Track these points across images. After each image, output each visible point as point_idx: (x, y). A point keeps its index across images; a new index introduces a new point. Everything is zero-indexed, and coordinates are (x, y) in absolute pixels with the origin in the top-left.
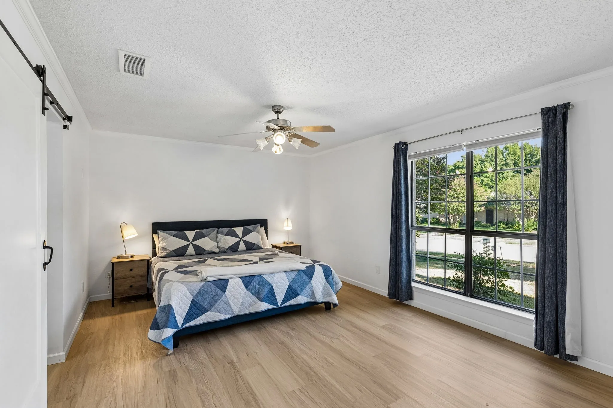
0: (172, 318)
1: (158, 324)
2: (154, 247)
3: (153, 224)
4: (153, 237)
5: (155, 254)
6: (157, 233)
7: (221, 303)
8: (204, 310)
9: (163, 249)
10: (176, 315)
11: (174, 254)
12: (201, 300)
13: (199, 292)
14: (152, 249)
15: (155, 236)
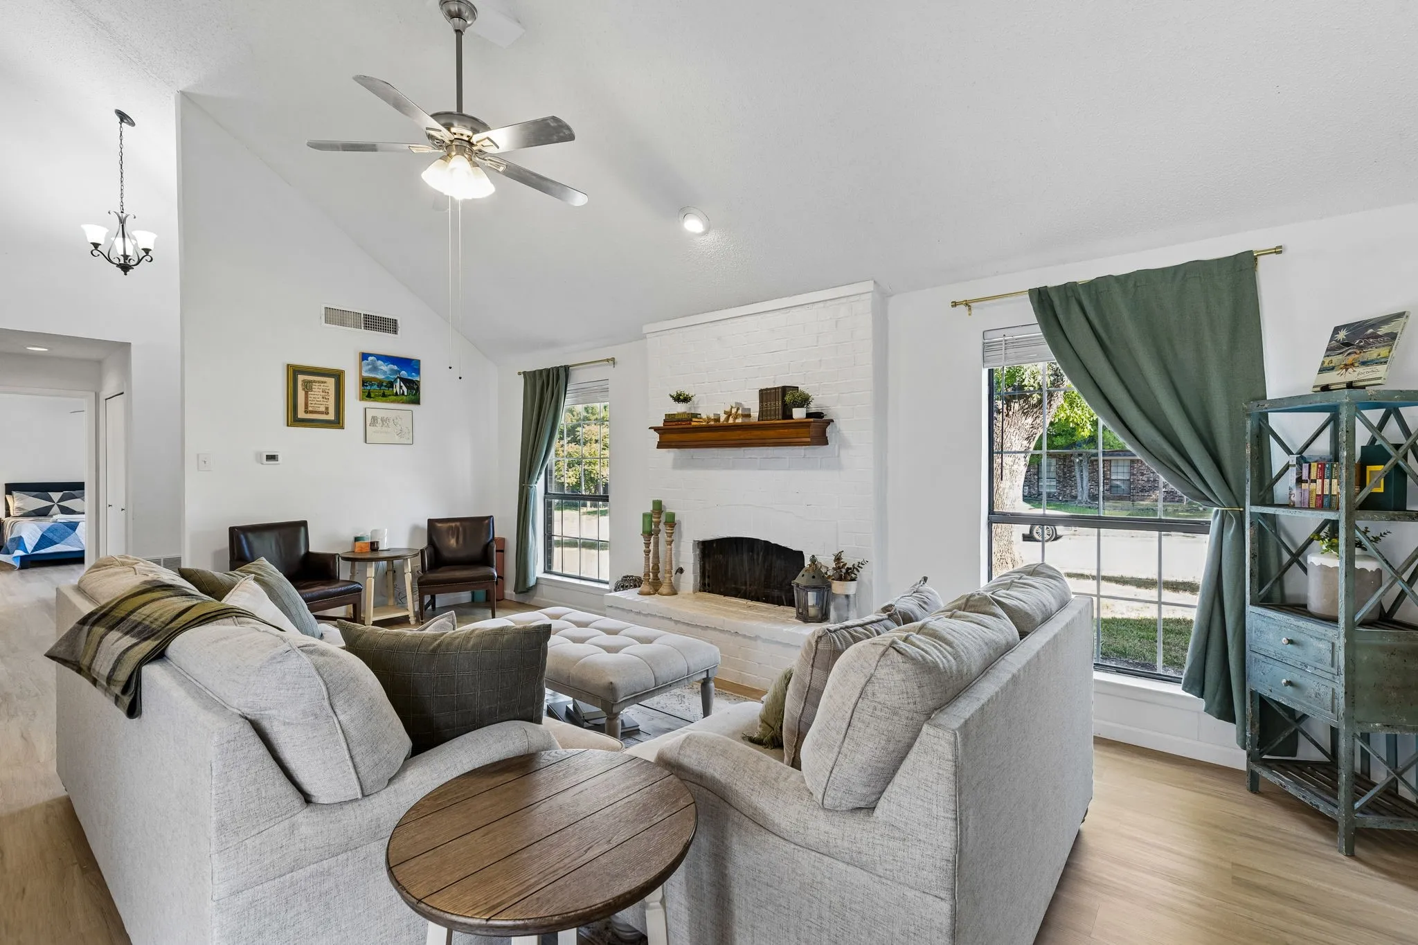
0: (22, 544)
1: (8, 550)
2: (7, 508)
3: (6, 485)
4: (6, 498)
5: (8, 515)
6: (11, 494)
7: (71, 538)
8: (53, 543)
9: (19, 509)
10: (25, 543)
11: (33, 514)
12: (50, 535)
13: (49, 529)
14: (5, 511)
15: (8, 497)
